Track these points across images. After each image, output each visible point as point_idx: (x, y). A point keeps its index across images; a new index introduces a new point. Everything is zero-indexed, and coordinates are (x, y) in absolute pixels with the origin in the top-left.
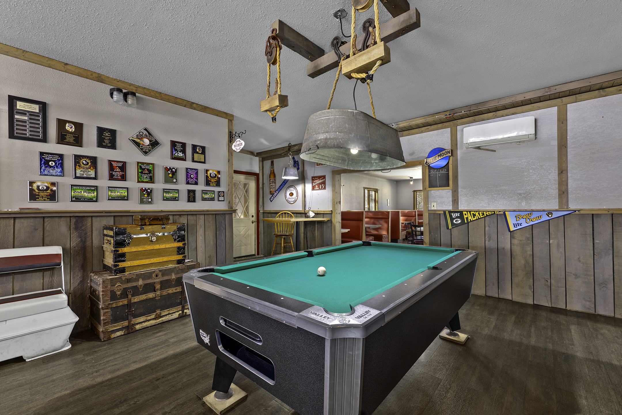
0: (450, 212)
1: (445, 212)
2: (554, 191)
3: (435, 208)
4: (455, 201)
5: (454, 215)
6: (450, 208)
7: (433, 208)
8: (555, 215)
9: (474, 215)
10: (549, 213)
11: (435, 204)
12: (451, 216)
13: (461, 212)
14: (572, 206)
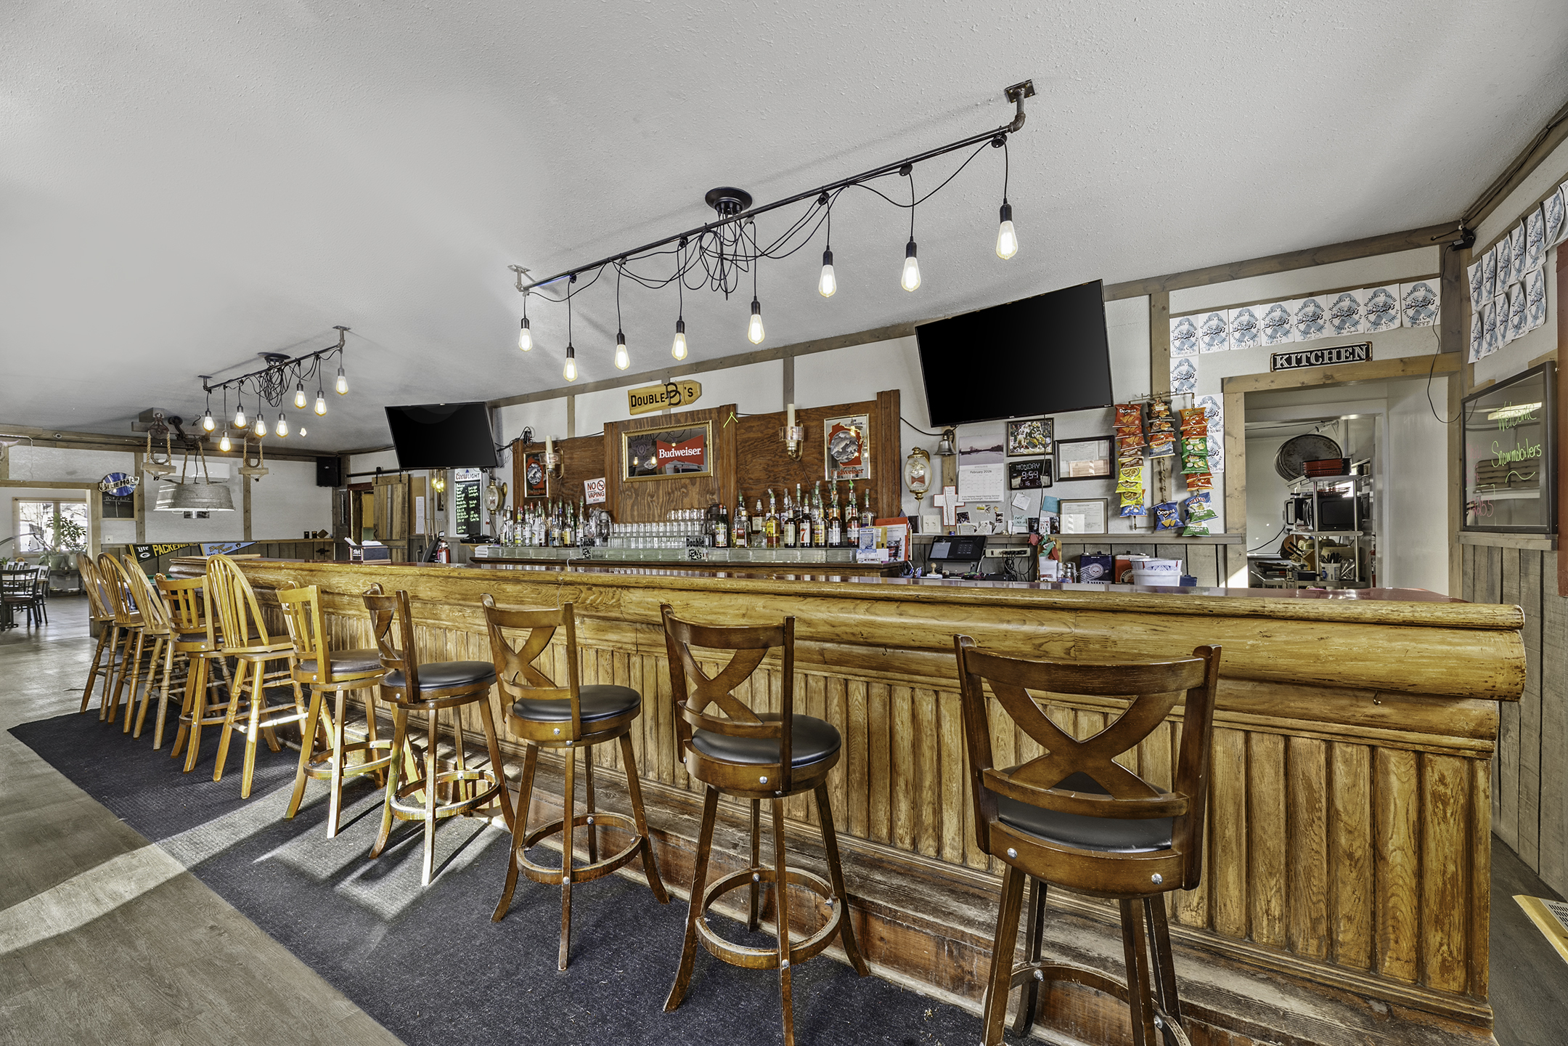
0: (135, 546)
1: (127, 546)
2: (240, 526)
3: (111, 542)
4: (141, 533)
5: (140, 549)
6: (134, 541)
7: (107, 542)
8: (243, 545)
9: (166, 548)
10: (238, 544)
11: (110, 537)
12: (136, 551)
13: (150, 546)
14: (254, 538)
